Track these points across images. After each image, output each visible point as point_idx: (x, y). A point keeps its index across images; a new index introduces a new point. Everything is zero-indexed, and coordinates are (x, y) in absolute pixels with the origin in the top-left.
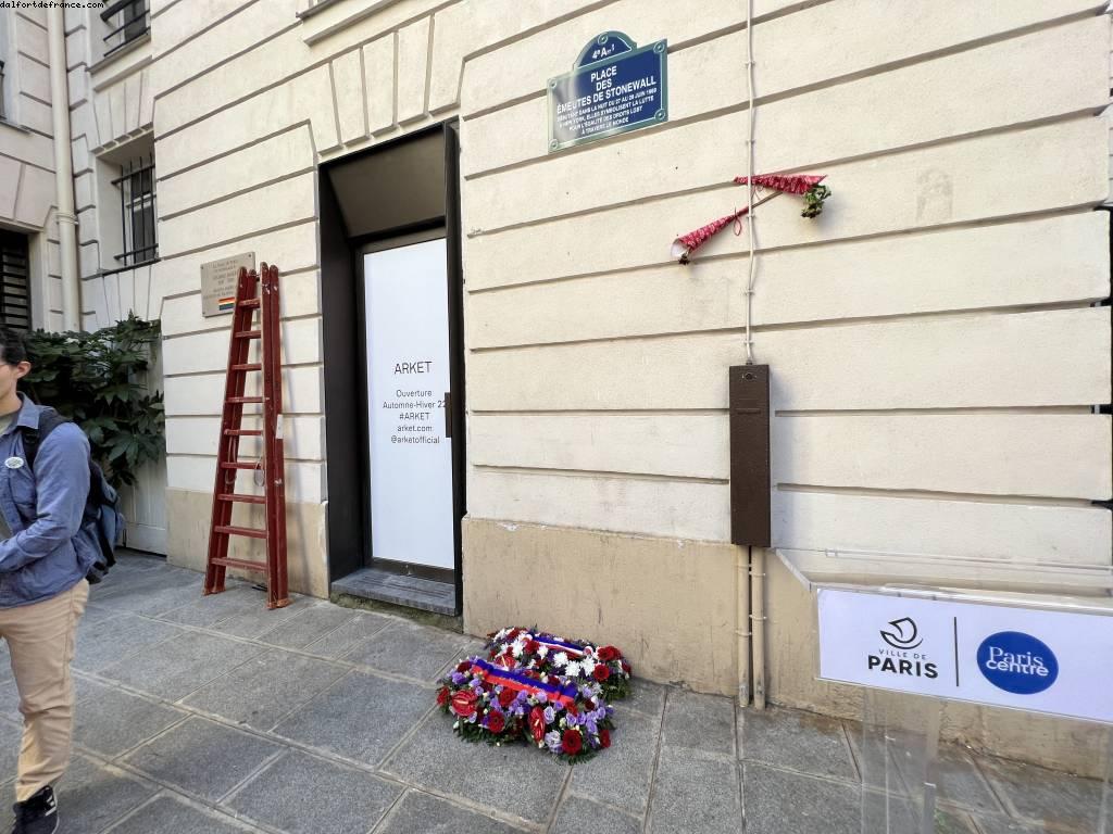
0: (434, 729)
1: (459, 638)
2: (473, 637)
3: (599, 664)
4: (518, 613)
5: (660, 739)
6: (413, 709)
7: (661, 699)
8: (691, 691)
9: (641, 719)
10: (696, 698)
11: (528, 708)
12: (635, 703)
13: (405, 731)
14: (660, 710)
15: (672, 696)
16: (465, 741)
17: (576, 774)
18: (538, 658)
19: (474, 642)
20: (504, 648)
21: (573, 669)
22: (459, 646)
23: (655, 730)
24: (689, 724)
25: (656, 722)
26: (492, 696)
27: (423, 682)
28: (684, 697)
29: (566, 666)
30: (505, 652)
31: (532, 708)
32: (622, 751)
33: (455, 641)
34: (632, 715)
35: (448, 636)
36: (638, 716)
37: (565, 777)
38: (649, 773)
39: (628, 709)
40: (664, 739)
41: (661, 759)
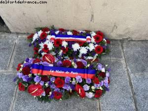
0: (24, 100)
1: (10, 36)
2: (18, 34)
3: (96, 45)
4: (41, 21)
5: (128, 70)
6: (6, 90)
7: (120, 48)
8: (132, 41)
9: (116, 62)
10: (135, 44)
11: (73, 86)
12: (111, 54)
13: (9, 106)
14: (123, 54)
15: (125, 45)
16: (43, 102)
17: (102, 103)
18: (63, 48)
19: (19, 36)
20: (42, 45)
21: (84, 51)
22: (12, 41)
23: (124, 66)
24: (137, 59)
25: (123, 62)
26: (50, 83)
27: (3, 71)
28: (130, 45)
29: (80, 49)
30: (43, 47)
31: (75, 85)
32: (115, 83)
33: (9, 38)
34: (112, 61)
35: (3, 35)
36: (115, 61)
37: (98, 107)
38: (130, 91)
39: (109, 58)
40: (130, 70)
41: (132, 82)
